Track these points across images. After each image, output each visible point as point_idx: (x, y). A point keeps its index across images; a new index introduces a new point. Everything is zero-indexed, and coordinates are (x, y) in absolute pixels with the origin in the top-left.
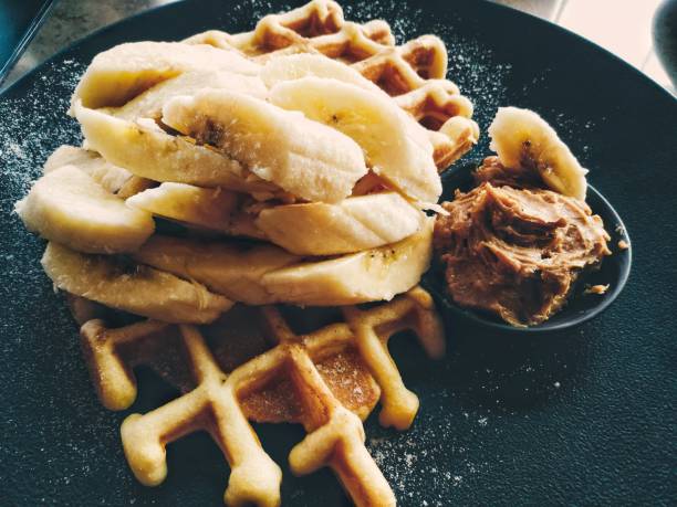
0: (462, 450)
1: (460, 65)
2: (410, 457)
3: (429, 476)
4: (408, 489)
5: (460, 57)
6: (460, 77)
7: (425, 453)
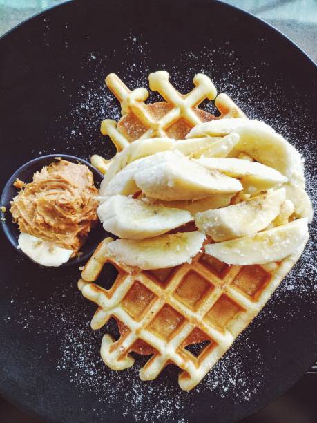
0: (82, 119)
1: (92, 366)
2: (103, 113)
3: (94, 105)
4: (102, 99)
5: (92, 373)
6: (92, 356)
7: (97, 115)
